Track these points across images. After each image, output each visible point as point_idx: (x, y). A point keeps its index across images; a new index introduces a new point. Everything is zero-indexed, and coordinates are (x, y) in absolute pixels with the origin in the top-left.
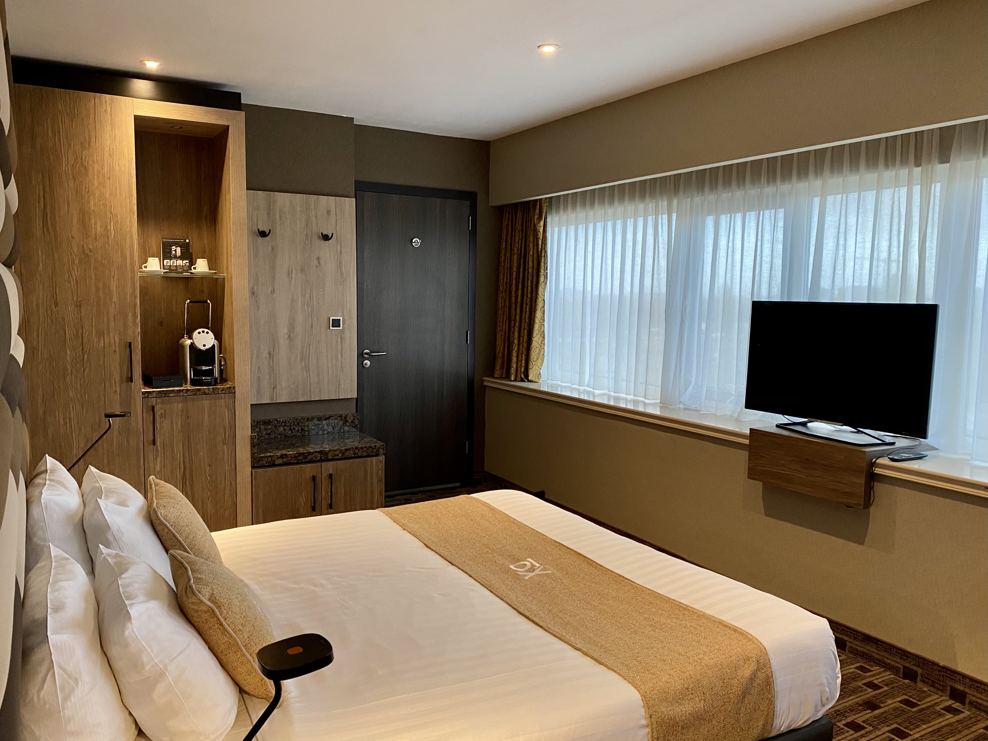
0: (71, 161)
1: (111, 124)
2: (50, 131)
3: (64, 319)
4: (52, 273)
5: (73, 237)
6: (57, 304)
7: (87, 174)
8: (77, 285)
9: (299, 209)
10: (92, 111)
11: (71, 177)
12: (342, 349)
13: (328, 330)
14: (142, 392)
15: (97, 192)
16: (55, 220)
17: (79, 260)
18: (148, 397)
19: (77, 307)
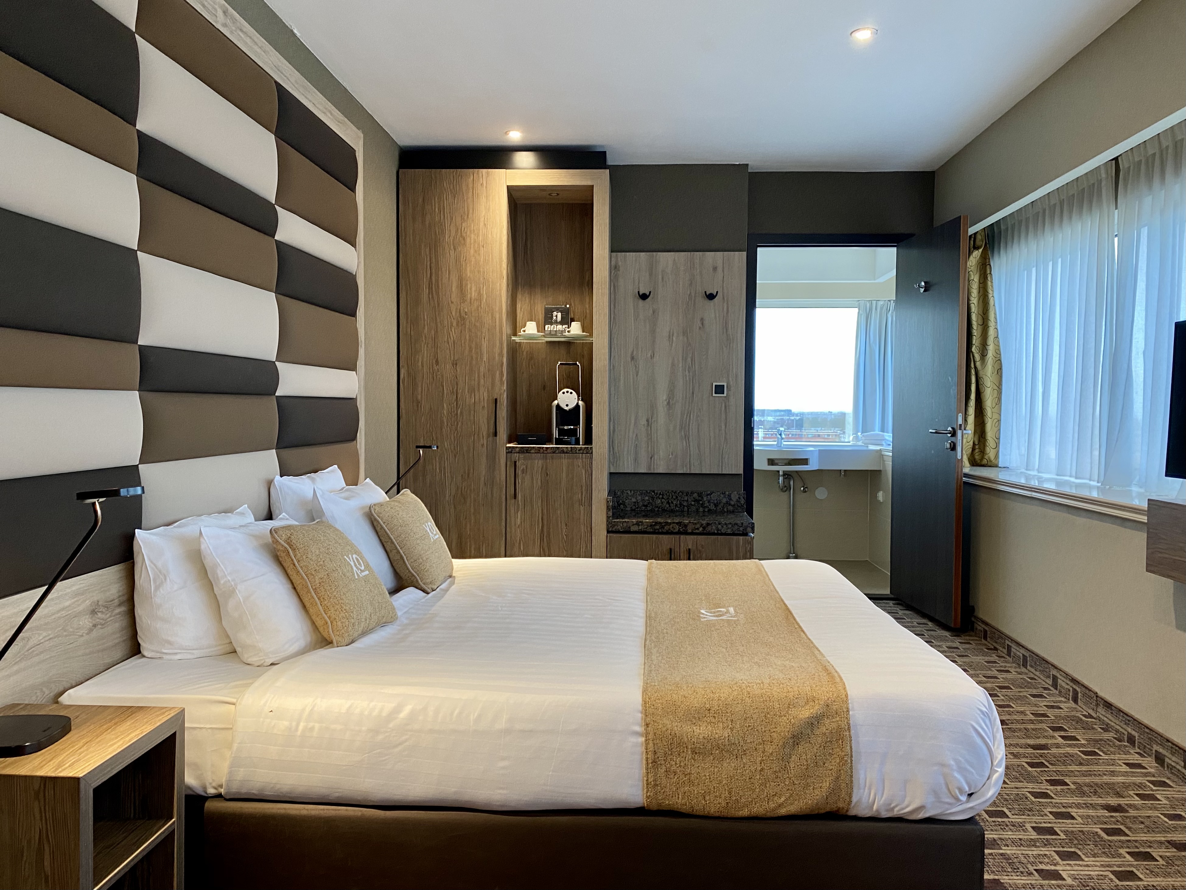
0: (453, 233)
1: (487, 196)
2: (437, 209)
3: (442, 376)
4: (435, 334)
5: (452, 302)
6: (438, 363)
7: (465, 244)
8: (454, 345)
9: (682, 268)
10: (471, 186)
11: (452, 247)
12: (726, 419)
13: (711, 397)
14: (507, 447)
15: (473, 260)
16: (438, 287)
17: (457, 323)
18: (511, 452)
19: (453, 365)
